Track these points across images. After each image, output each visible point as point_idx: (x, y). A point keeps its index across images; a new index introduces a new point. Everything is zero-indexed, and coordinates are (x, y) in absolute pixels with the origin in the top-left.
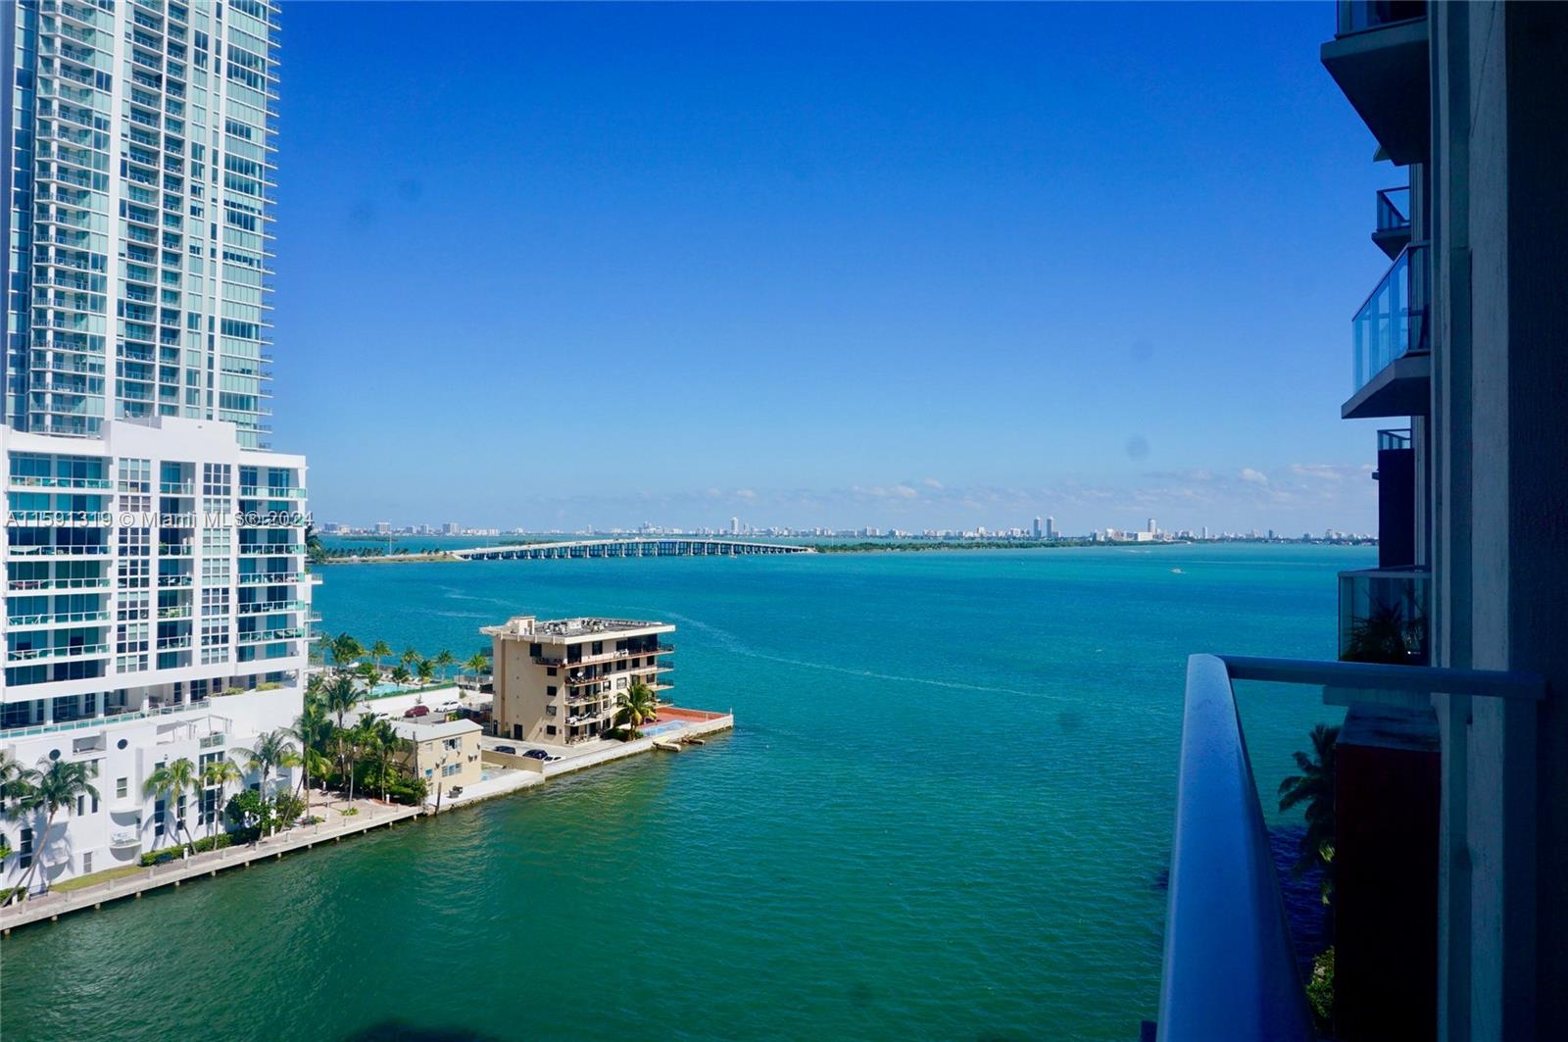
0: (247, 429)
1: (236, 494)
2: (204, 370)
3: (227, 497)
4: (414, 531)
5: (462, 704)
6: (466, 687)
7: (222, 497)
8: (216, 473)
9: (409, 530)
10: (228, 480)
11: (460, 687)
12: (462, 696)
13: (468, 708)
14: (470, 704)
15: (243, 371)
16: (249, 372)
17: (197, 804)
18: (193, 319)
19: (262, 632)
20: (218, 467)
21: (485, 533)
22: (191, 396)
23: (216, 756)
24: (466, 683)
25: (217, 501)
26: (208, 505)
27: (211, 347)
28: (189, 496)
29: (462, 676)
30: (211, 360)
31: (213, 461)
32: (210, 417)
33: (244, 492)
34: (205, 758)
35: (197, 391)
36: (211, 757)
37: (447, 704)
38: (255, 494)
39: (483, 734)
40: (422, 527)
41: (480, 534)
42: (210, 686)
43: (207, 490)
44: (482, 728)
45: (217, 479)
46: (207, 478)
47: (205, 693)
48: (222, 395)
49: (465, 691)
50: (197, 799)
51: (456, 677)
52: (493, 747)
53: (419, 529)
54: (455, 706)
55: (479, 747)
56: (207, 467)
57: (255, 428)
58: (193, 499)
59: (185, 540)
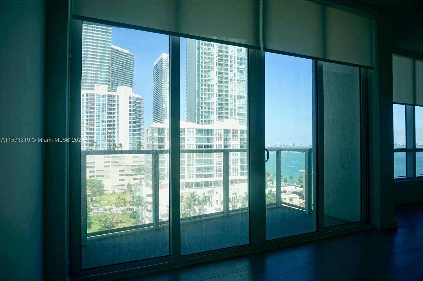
0: (243, 121)
1: (239, 137)
2: (234, 108)
3: (237, 137)
4: (286, 145)
5: (295, 190)
6: (297, 186)
7: (236, 137)
8: (235, 131)
9: (285, 145)
10: (237, 133)
11: (295, 186)
12: (295, 188)
13: (297, 191)
14: (297, 190)
15: (242, 107)
16: (243, 107)
18: (231, 96)
19: (245, 169)
20: (235, 130)
21: (305, 146)
22: (231, 114)
23: (236, 197)
24: (297, 185)
25: (235, 138)
26: (233, 139)
27: (235, 102)
28: (229, 137)
29: (296, 183)
30: (235, 105)
31: (234, 129)
32: (235, 119)
33: (241, 136)
34: (233, 198)
35: (232, 113)
36: (234, 197)
37: (291, 190)
38: (243, 136)
39: (299, 198)
40: (288, 144)
41: (303, 146)
42: (235, 181)
43: (233, 136)
44: (299, 197)
45: (235, 133)
46: (233, 133)
47: (233, 183)
48: (237, 113)
49: (296, 187)
50: (232, 207)
51: (294, 183)
52: (303, 202)
53: (287, 145)
54: (293, 191)
55: (298, 201)
56: (233, 130)
57: (245, 121)
58: (230, 138)
59: (229, 147)
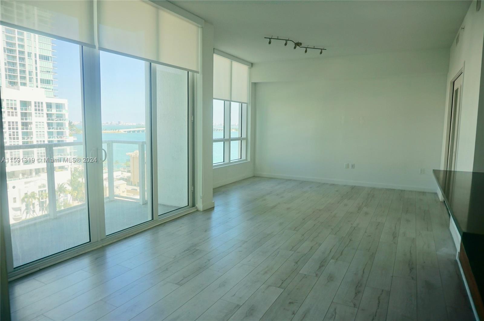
0: (50, 90)
1: (45, 111)
2: (34, 71)
3: (42, 112)
4: (109, 123)
5: (122, 176)
6: (123, 171)
7: (41, 112)
8: (38, 105)
9: (107, 123)
10: (42, 107)
11: (122, 171)
12: (122, 174)
13: (123, 177)
14: (124, 176)
15: (47, 72)
16: (49, 72)
17: (38, 205)
18: (29, 54)
19: (56, 154)
20: (39, 103)
21: (131, 124)
22: (30, 80)
23: (44, 191)
24: (123, 170)
25: (39, 113)
26: (36, 114)
27: (36, 64)
28: (30, 112)
29: (122, 168)
30: (36, 68)
31: (37, 101)
32: (37, 87)
33: (48, 111)
34: (40, 192)
35: (32, 78)
36: (42, 191)
37: (117, 176)
38: (51, 111)
39: (127, 185)
41: (130, 125)
42: (41, 170)
43: (36, 110)
44: (126, 183)
45: (39, 106)
46: (36, 106)
47: (39, 172)
48: (41, 79)
49: (123, 172)
50: (38, 203)
51: (120, 168)
52: (131, 189)
53: (111, 123)
54: (120, 177)
55: (125, 189)
56: (35, 103)
57: (52, 90)
58: (31, 113)
59: (30, 125)
